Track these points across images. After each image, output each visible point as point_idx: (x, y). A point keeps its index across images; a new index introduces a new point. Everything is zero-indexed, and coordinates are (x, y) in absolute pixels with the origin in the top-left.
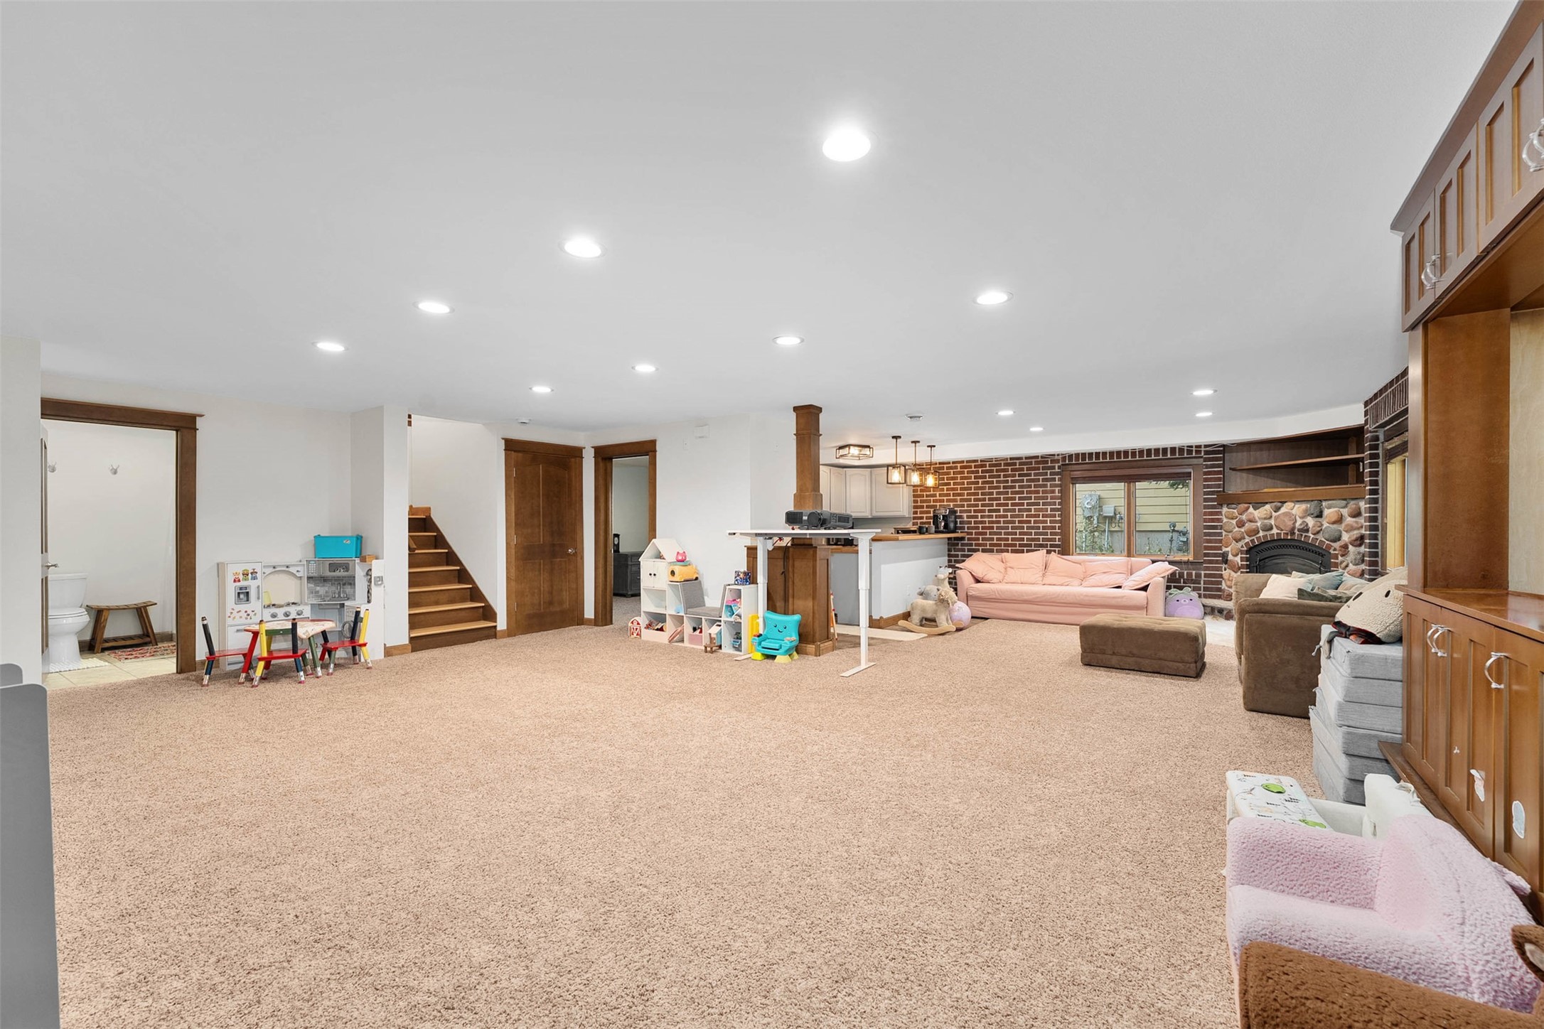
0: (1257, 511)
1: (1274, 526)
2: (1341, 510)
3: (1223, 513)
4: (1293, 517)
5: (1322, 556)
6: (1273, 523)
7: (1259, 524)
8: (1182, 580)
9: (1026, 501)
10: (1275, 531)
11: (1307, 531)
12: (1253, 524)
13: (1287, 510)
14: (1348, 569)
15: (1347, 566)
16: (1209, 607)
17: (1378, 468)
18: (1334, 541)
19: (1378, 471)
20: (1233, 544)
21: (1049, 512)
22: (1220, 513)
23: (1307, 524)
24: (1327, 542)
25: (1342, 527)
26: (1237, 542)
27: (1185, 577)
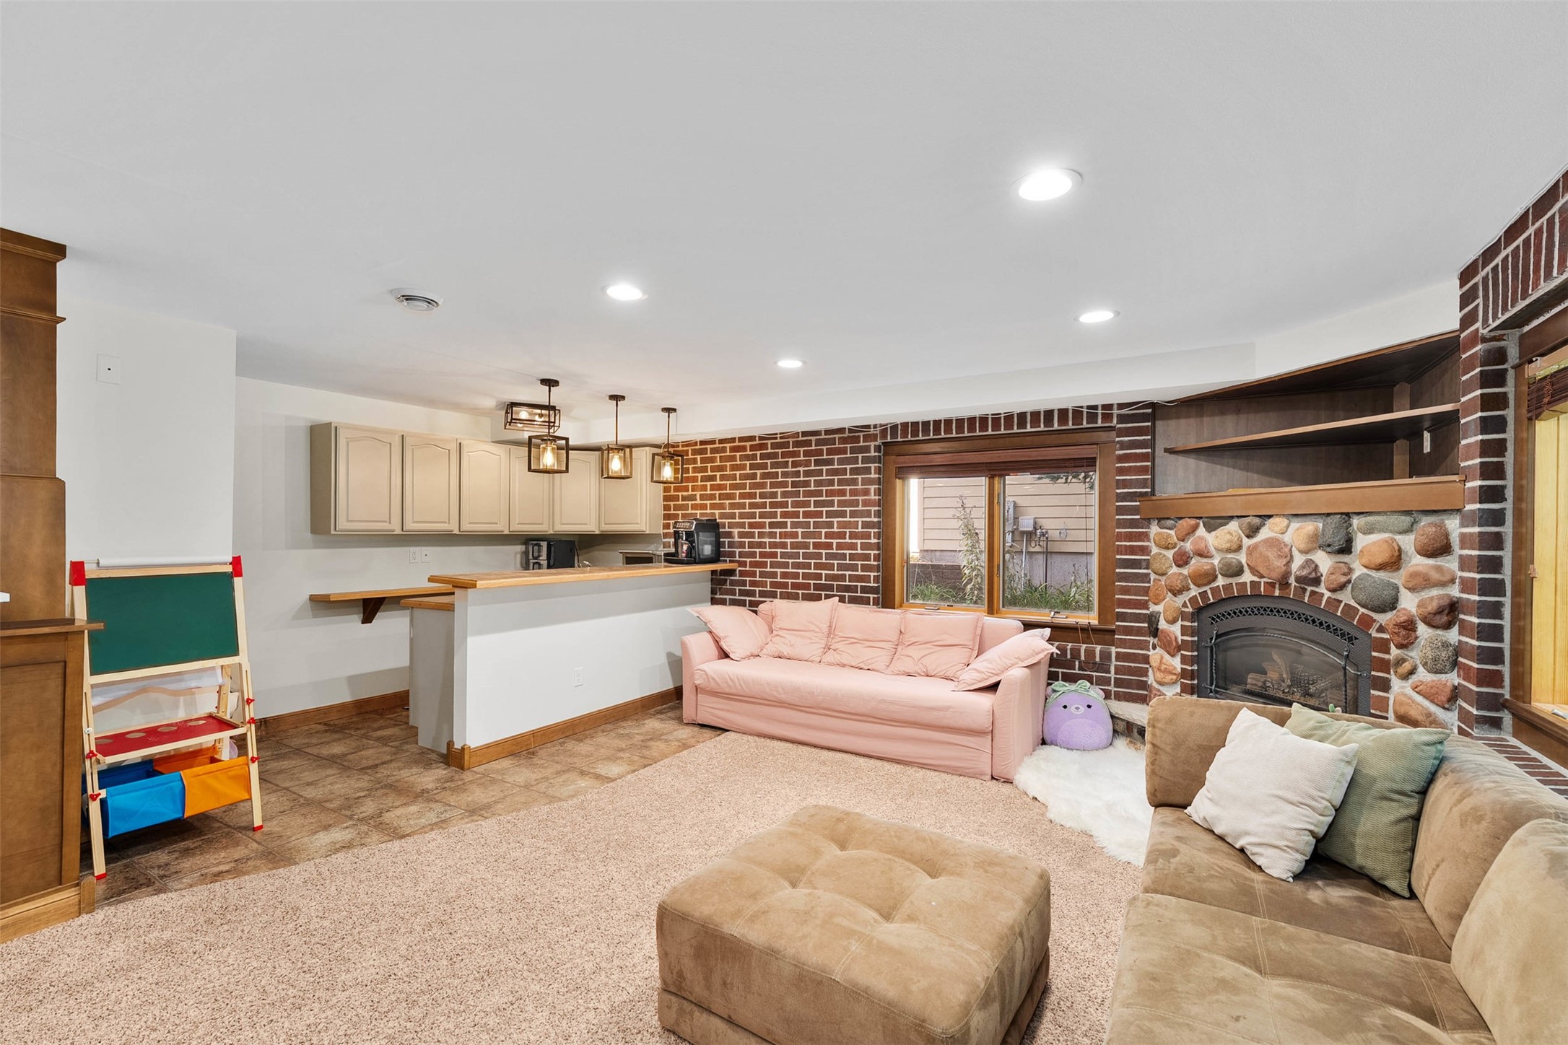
0: (1213, 533)
1: (1245, 565)
2: (1398, 537)
3: (1152, 536)
4: (1287, 550)
5: (1350, 639)
6: (1244, 561)
7: (1216, 561)
8: (1077, 663)
9: (824, 509)
10: (1247, 577)
11: (1317, 581)
12: (1205, 560)
13: (1272, 535)
14: (1414, 678)
15: (1412, 672)
16: (1123, 720)
17: (1504, 432)
18: (1381, 609)
19: (1505, 440)
20: (1167, 599)
21: (860, 529)
22: (1145, 536)
23: (1317, 566)
24: (1362, 610)
25: (1398, 578)
26: (1175, 595)
27: (1083, 658)
